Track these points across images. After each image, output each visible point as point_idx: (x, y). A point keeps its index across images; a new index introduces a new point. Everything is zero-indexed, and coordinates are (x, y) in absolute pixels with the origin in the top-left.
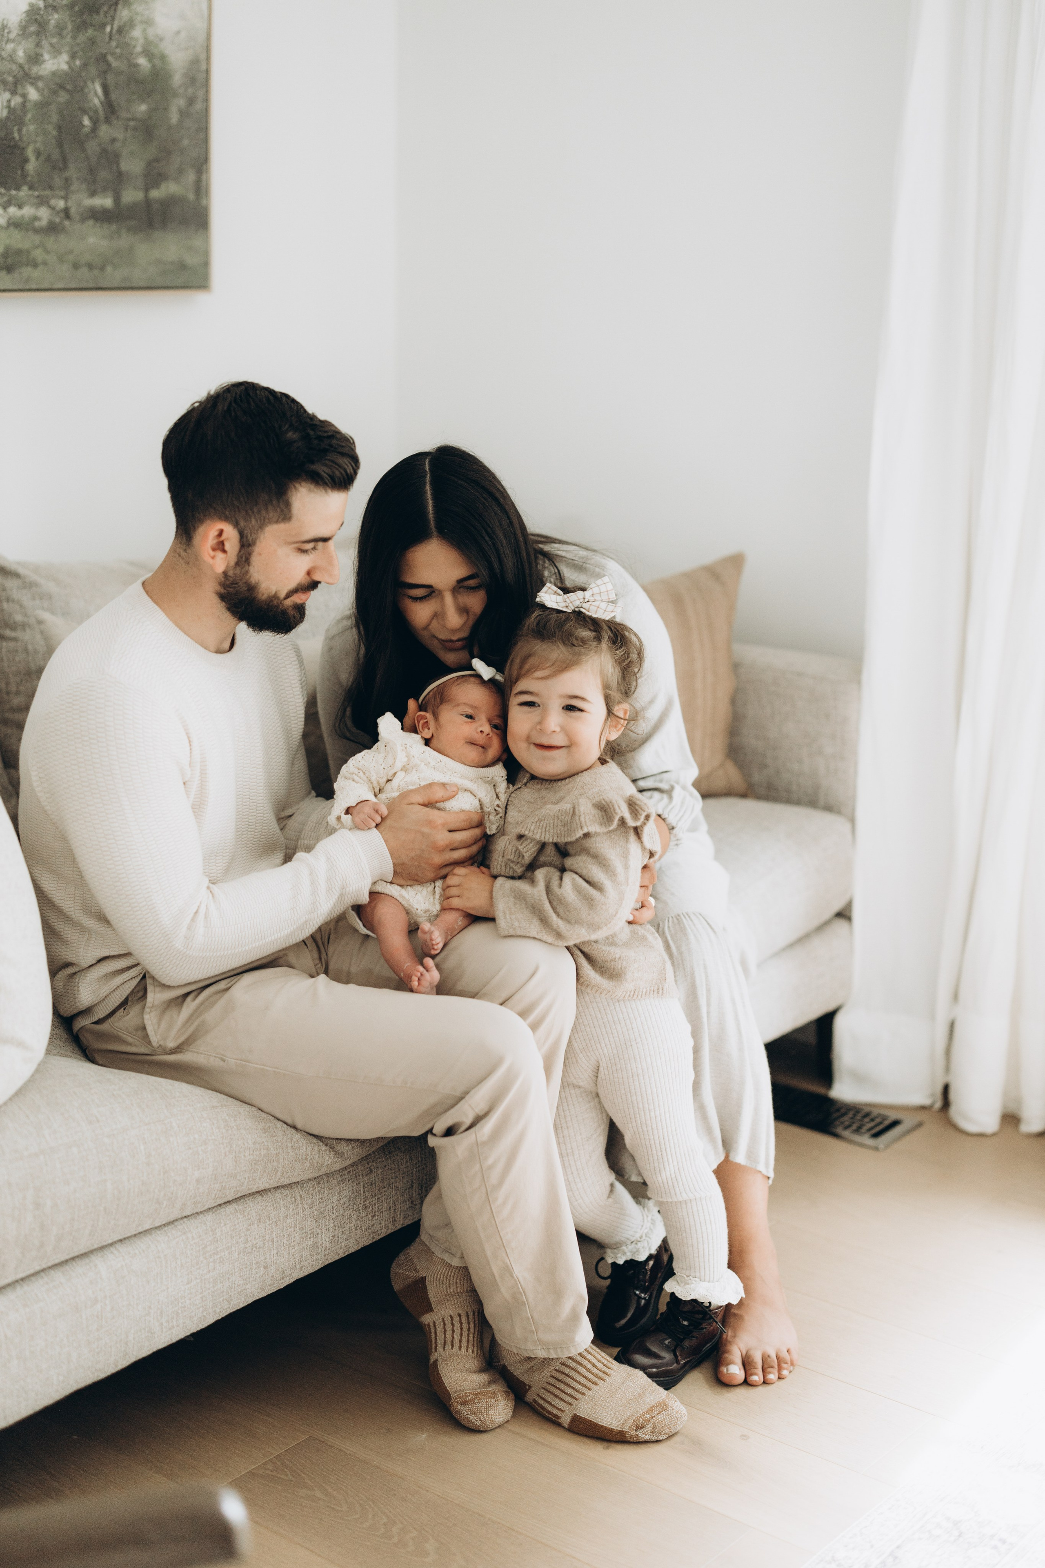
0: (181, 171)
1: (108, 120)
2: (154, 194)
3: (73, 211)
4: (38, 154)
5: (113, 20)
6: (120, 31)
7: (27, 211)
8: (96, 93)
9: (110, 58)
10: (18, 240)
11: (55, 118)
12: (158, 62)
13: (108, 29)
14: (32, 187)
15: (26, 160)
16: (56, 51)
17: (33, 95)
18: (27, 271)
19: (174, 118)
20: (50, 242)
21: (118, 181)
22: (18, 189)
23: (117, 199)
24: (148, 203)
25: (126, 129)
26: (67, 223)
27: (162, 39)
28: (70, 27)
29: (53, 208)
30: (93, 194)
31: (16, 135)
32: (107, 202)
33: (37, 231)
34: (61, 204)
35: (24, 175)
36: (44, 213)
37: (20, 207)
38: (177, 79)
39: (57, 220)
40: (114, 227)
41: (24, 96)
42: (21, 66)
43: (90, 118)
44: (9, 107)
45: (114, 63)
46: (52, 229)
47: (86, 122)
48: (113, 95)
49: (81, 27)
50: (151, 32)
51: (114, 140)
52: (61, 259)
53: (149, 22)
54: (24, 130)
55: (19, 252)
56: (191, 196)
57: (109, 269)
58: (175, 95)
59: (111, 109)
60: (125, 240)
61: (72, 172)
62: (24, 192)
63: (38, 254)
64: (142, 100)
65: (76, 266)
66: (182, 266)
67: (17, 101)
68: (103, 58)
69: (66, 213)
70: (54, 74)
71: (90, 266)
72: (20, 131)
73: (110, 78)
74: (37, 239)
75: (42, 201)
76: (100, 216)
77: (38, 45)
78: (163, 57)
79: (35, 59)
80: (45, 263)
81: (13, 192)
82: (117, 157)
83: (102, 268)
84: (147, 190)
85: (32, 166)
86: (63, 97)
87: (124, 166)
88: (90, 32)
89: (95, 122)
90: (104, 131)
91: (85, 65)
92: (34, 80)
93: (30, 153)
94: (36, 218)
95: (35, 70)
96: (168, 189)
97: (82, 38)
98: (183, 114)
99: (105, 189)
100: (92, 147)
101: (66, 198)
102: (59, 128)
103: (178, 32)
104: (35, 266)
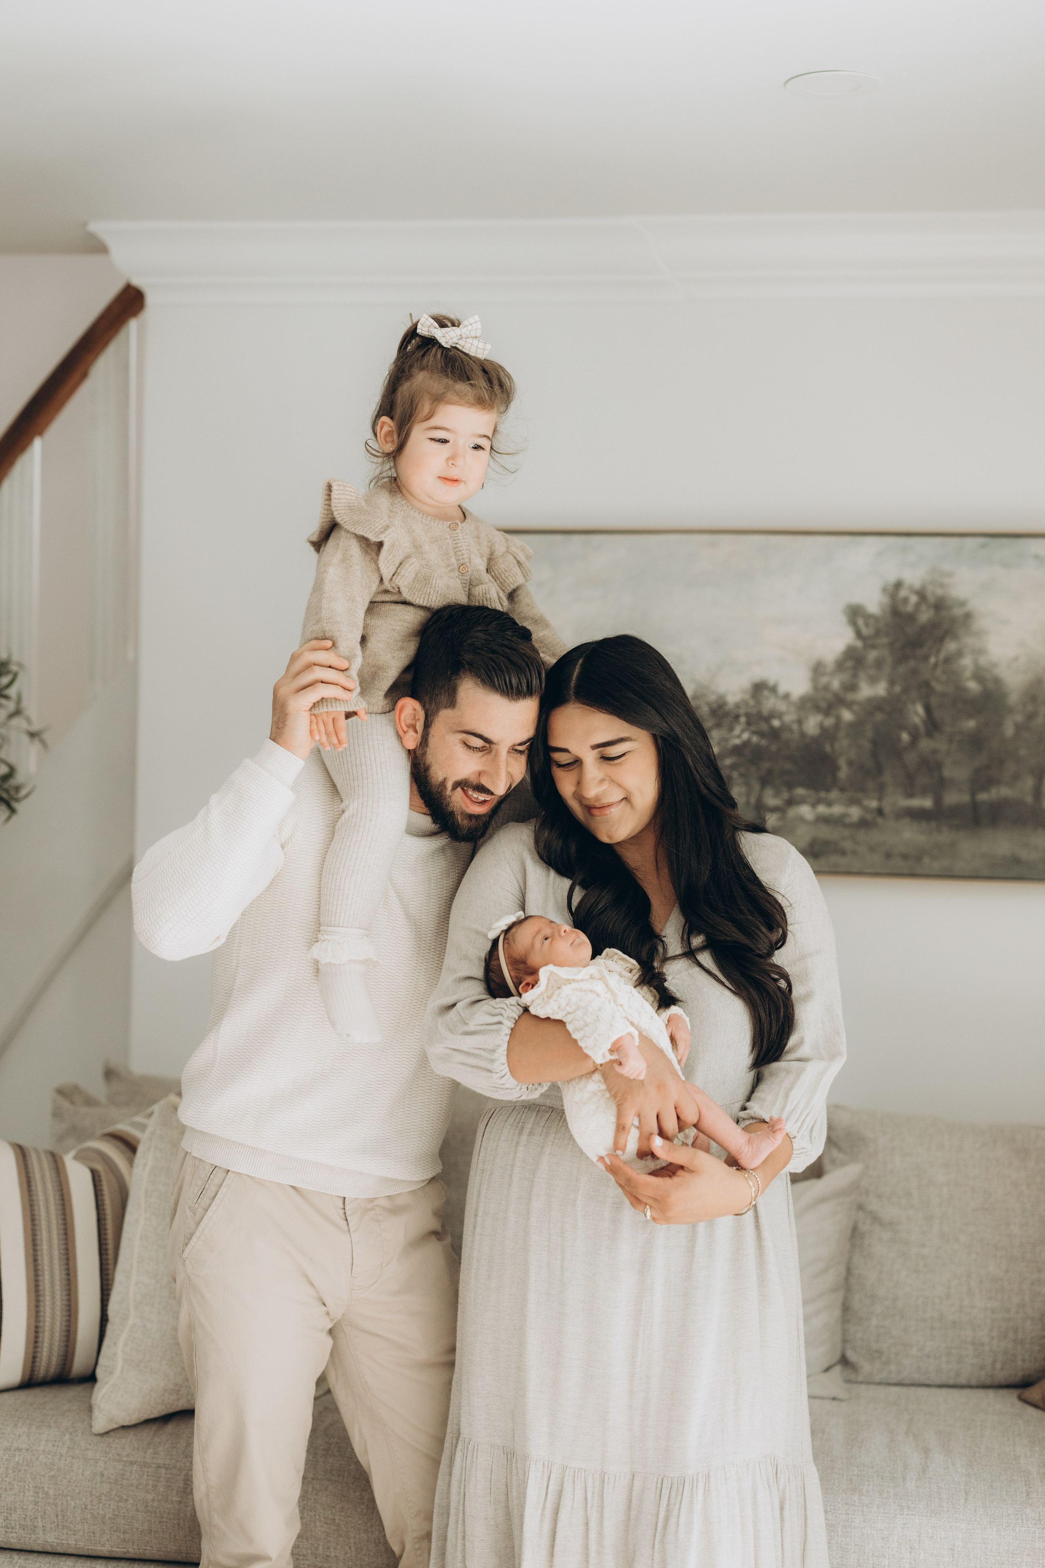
0: (1016, 777)
1: (929, 735)
2: (983, 797)
3: (887, 809)
4: (850, 763)
5: (938, 651)
6: (947, 661)
7: (837, 810)
8: (917, 714)
9: (934, 684)
10: (825, 833)
11: (869, 733)
12: (990, 685)
13: (932, 660)
14: (842, 790)
15: (836, 769)
16: (873, 681)
17: (847, 716)
18: (834, 859)
19: (1009, 730)
20: (861, 835)
21: (940, 785)
22: (828, 790)
23: (938, 801)
24: (975, 805)
25: (950, 741)
26: (880, 820)
27: (995, 665)
28: (889, 660)
29: (866, 809)
30: (910, 795)
31: (828, 748)
32: (927, 803)
33: (846, 826)
34: (874, 804)
35: (835, 780)
36: (855, 813)
37: (829, 804)
38: (1013, 698)
39: (869, 817)
40: (933, 824)
41: (838, 719)
42: (836, 695)
43: (910, 734)
44: (822, 727)
45: (938, 687)
46: (863, 824)
47: (905, 737)
48: (937, 714)
49: (901, 659)
50: (983, 661)
51: (935, 752)
52: (872, 849)
53: (980, 652)
54: (837, 746)
55: (826, 843)
56: (1029, 799)
57: (926, 860)
58: (1011, 711)
59: (933, 726)
60: (945, 836)
61: (887, 777)
62: (834, 794)
63: (847, 845)
64: (970, 716)
65: (888, 856)
66: (1016, 860)
67: (829, 722)
68: (927, 684)
69: (880, 812)
70: (870, 700)
71: (905, 857)
72: (832, 746)
73: (934, 701)
74: (846, 832)
75: (853, 802)
76: (917, 815)
77: (855, 676)
78: (997, 681)
79: (852, 687)
80: (854, 853)
81: (823, 794)
82: (939, 766)
83: (919, 859)
84: (973, 793)
85: (844, 772)
86: (879, 717)
87: (947, 773)
88: (912, 663)
89: (915, 737)
90: (925, 744)
91: (906, 690)
92: (849, 705)
93: (842, 763)
94: (845, 815)
95: (850, 696)
96: (1004, 792)
97: (902, 669)
98: (1018, 727)
99: (924, 793)
100: (911, 758)
101: (880, 799)
102: (875, 743)
103: (1016, 659)
104: (843, 853)
